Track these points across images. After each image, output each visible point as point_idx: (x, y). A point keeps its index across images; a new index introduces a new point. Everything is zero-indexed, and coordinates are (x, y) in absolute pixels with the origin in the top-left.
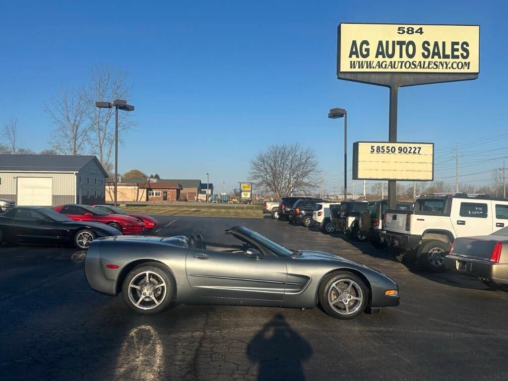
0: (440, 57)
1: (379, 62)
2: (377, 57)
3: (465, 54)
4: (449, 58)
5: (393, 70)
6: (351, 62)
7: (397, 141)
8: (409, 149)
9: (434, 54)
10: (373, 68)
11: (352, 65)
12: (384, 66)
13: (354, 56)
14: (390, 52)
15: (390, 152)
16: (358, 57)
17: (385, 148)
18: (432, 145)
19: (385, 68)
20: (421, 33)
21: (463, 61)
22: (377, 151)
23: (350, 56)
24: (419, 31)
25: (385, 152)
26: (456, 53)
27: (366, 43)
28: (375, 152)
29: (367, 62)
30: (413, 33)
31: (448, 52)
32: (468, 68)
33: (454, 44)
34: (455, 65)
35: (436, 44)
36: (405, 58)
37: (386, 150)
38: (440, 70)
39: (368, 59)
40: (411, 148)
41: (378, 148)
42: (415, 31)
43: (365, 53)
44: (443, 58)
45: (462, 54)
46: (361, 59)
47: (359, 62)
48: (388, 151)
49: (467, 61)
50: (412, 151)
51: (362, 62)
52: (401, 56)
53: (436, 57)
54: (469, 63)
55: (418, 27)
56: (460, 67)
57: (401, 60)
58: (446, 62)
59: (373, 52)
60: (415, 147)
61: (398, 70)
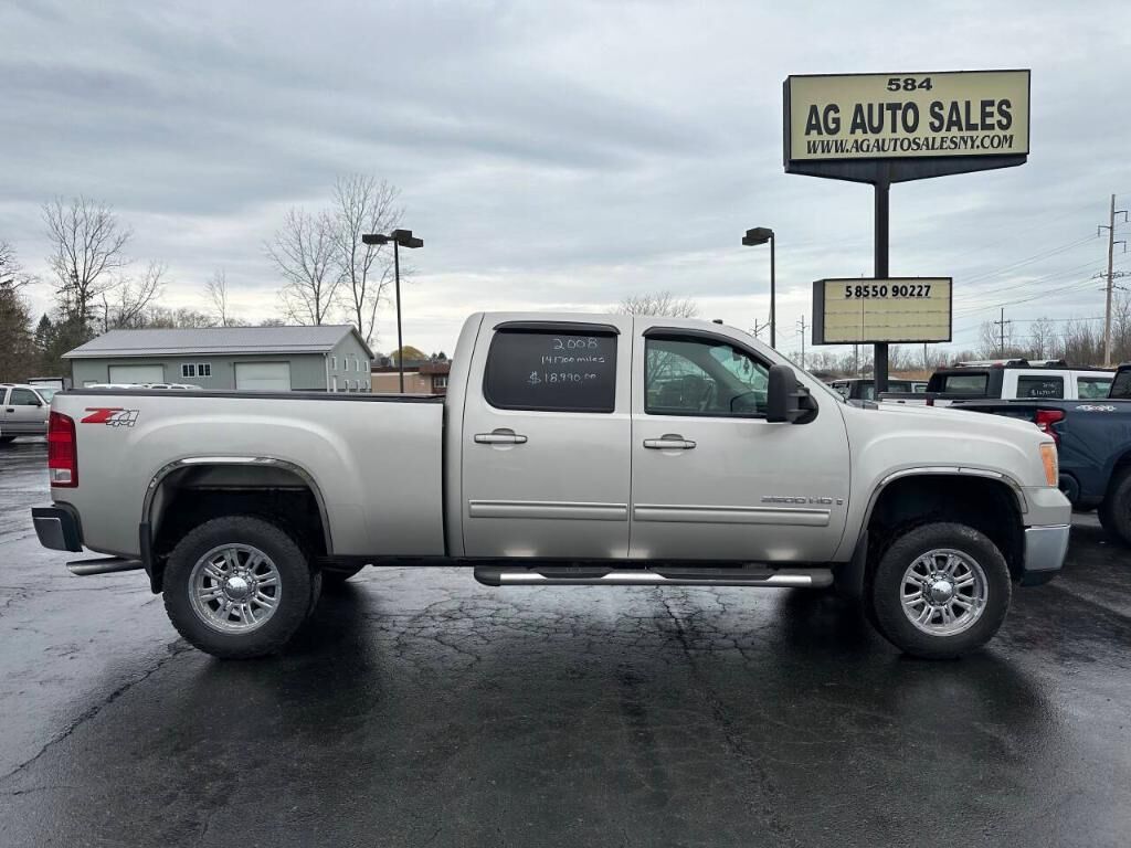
0: (960, 129)
1: (856, 141)
2: (853, 132)
3: (1004, 121)
4: (977, 129)
5: (882, 154)
6: (809, 143)
7: (890, 276)
8: (910, 290)
9: (951, 124)
10: (847, 151)
11: (812, 148)
12: (865, 148)
13: (814, 132)
14: (876, 124)
15: (879, 295)
16: (820, 133)
17: (870, 289)
18: (949, 281)
19: (868, 150)
20: (929, 87)
21: (1001, 133)
22: (856, 294)
23: (808, 133)
24: (925, 84)
25: (871, 296)
26: (989, 121)
27: (837, 110)
28: (853, 295)
29: (837, 142)
30: (914, 88)
31: (976, 118)
32: (1010, 146)
33: (985, 104)
34: (987, 142)
35: (955, 106)
36: (901, 133)
37: (871, 292)
38: (963, 151)
39: (837, 137)
40: (913, 287)
41: (858, 289)
42: (917, 84)
43: (832, 126)
44: (966, 130)
45: (999, 122)
46: (826, 137)
47: (823, 142)
48: (874, 293)
49: (1008, 133)
50: (916, 292)
51: (828, 142)
52: (894, 130)
53: (955, 129)
54: (1011, 137)
55: (924, 77)
56: (995, 144)
57: (894, 136)
58: (972, 137)
59: (846, 124)
60: (920, 286)
61: (890, 154)
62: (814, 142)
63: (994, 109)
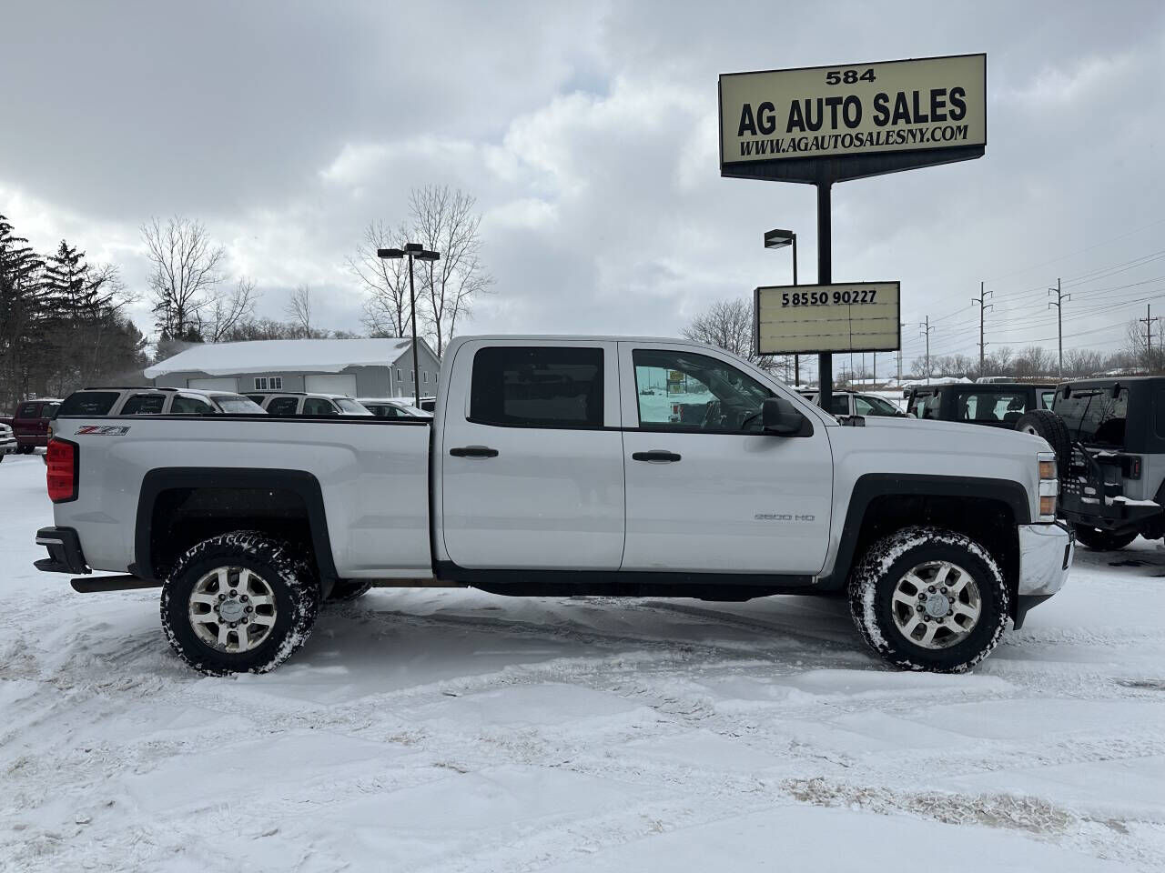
0: (908, 122)
1: (793, 140)
2: (789, 130)
3: (958, 111)
4: (927, 121)
5: (821, 152)
6: (742, 144)
7: (833, 282)
8: (853, 296)
9: (897, 116)
10: (784, 150)
11: (745, 149)
12: (803, 147)
13: (747, 133)
14: (814, 120)
15: (819, 303)
16: (754, 133)
17: (809, 297)
18: (896, 286)
19: (806, 149)
20: (872, 79)
21: (954, 124)
22: (794, 302)
23: (741, 134)
24: (868, 76)
25: (809, 303)
26: (940, 111)
27: (770, 106)
28: (791, 303)
29: (772, 141)
30: (855, 80)
31: (925, 109)
32: (964, 138)
33: (935, 93)
34: (938, 134)
35: (901, 97)
36: (842, 129)
37: (810, 300)
38: (911, 145)
39: (773, 136)
40: (857, 293)
41: (796, 297)
42: (858, 76)
43: (767, 125)
44: (915, 122)
45: (952, 112)
46: (760, 137)
47: (757, 142)
48: (814, 301)
49: (961, 123)
50: (859, 298)
51: (763, 142)
52: (834, 126)
53: (901, 122)
54: (966, 127)
55: (866, 69)
56: (948, 137)
57: (835, 132)
58: (921, 130)
59: (782, 122)
60: (866, 293)
61: (831, 151)
62: (748, 143)
63: (946, 98)
